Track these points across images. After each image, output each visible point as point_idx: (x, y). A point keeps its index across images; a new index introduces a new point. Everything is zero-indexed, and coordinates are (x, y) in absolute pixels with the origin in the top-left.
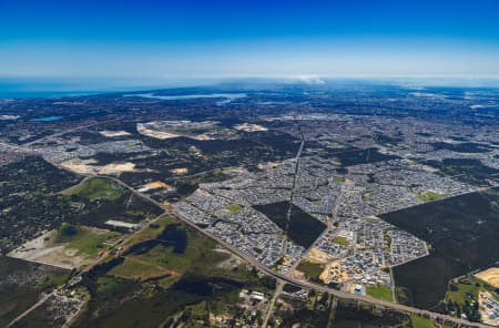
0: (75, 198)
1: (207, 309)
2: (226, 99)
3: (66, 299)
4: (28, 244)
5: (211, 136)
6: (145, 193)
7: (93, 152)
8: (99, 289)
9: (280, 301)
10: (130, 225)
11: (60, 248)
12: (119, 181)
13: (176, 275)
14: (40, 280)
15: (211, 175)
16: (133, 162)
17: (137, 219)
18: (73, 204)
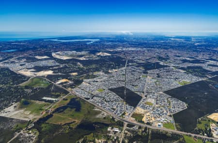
0: (26, 87)
1: (93, 137)
2: (91, 41)
3: (27, 135)
4: (6, 109)
5: (86, 58)
6: (59, 84)
7: (33, 66)
8: (42, 130)
9: (126, 132)
10: (54, 99)
11: (22, 111)
13: (78, 121)
14: (14, 126)
15: (88, 75)
16: (52, 70)
17: (57, 96)
18: (26, 90)
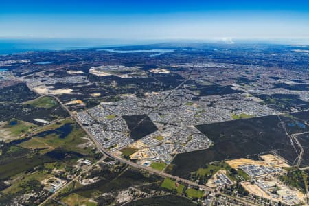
1: (55, 166)
5: (131, 75)
6: (67, 105)
8: (8, 152)
12: (57, 99)
15: (112, 98)
16: (72, 88)
17: (52, 119)
18: (24, 109)
